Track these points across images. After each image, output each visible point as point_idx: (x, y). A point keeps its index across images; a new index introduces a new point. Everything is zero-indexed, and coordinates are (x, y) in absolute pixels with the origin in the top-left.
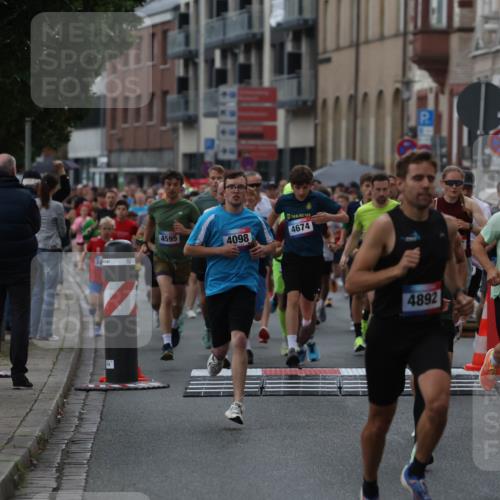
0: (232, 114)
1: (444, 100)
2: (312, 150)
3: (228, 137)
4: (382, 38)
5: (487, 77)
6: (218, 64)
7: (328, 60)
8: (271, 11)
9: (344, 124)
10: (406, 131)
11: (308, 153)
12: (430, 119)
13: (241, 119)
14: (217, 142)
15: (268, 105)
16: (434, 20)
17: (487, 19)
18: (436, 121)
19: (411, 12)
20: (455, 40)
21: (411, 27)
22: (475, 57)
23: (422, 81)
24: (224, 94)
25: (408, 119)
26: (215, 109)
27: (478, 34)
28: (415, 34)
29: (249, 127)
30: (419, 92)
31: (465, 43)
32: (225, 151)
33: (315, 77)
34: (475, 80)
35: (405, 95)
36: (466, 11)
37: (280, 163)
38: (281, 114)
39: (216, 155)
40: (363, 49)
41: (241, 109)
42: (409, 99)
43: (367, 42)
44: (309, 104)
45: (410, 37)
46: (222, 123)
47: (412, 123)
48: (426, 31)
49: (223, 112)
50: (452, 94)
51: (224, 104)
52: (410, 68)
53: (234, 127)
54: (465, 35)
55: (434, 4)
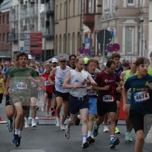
0: (29, 39)
1: (93, 35)
2: (53, 50)
3: (27, 46)
4: (74, 16)
5: (106, 28)
7: (58, 23)
9: (63, 43)
10: (81, 44)
11: (52, 52)
12: (89, 41)
13: (31, 41)
14: (24, 48)
15: (39, 37)
16: (90, 11)
17: (106, 11)
18: (90, 41)
19: (83, 9)
20: (96, 17)
21: (83, 13)
22: (102, 22)
23: (86, 29)
24: (26, 33)
25: (82, 41)
26: (23, 38)
27: (103, 15)
28: (84, 15)
29: (34, 43)
30: (85, 33)
31: (99, 18)
32: (26, 51)
33: (54, 28)
34: (102, 29)
35: (81, 34)
36: (100, 8)
37: (43, 54)
38: (43, 39)
40: (68, 20)
41: (31, 38)
42: (82, 35)
43: (70, 18)
44: (52, 36)
45: (83, 16)
46: (25, 42)
47: (83, 42)
48: (87, 14)
49: (26, 39)
50: (95, 33)
51: (26, 36)
52: (83, 26)
53: (29, 44)
54: (99, 15)
55: (90, 6)
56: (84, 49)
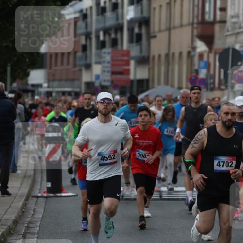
0: (108, 62)
1: (212, 56)
2: (148, 80)
3: (106, 74)
4: (182, 26)
5: (233, 45)
6: (101, 38)
7: (155, 37)
8: (127, 13)
9: (163, 68)
10: (193, 71)
12: (205, 66)
13: (113, 65)
14: (101, 77)
15: (126, 58)
16: (207, 17)
17: (233, 17)
18: (208, 66)
19: (196, 13)
20: (217, 27)
21: (196, 21)
22: (227, 36)
23: (201, 47)
24: (105, 53)
25: (194, 65)
26: (100, 60)
27: (229, 25)
28: (198, 24)
29: (116, 69)
30: (200, 52)
31: (222, 29)
32: (104, 81)
33: (149, 45)
34: (227, 46)
35: (193, 54)
36: (223, 13)
37: (131, 87)
38: (132, 63)
39: (100, 83)
40: (172, 31)
41: (113, 60)
42: (194, 56)
43: (174, 28)
44: (146, 58)
45: (195, 26)
46: (104, 67)
47: (196, 67)
48: (203, 23)
49: (104, 62)
50: (215, 54)
51: (104, 58)
52: (195, 41)
53: (109, 69)
54: (222, 25)
55: (207, 9)
56: (197, 78)
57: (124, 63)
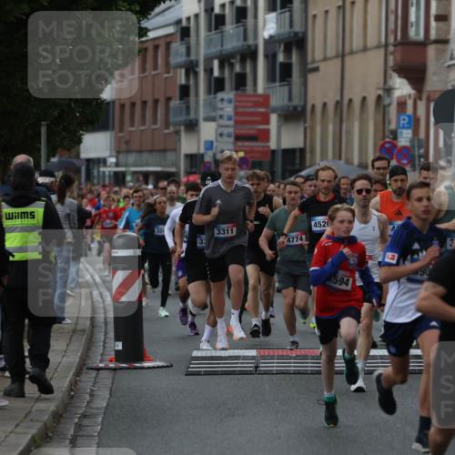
0: (230, 119)
1: (421, 105)
2: (302, 151)
3: (225, 138)
4: (365, 49)
6: (216, 73)
7: (316, 69)
8: (264, 25)
9: (331, 127)
10: (387, 133)
11: (298, 154)
12: (409, 123)
13: (237, 122)
14: (215, 144)
15: (262, 110)
16: (412, 33)
18: (414, 123)
19: (392, 26)
20: (431, 51)
21: (391, 40)
22: (449, 66)
23: (402, 88)
24: (222, 100)
25: (389, 123)
26: (214, 114)
27: (453, 46)
28: (395, 46)
29: (245, 130)
30: (398, 98)
31: (440, 54)
33: (305, 84)
34: (450, 88)
35: (387, 101)
36: (441, 24)
37: (272, 163)
38: (274, 118)
39: (215, 155)
40: (347, 59)
41: (237, 113)
42: (389, 105)
43: (352, 53)
44: (299, 109)
45: (391, 48)
46: (220, 126)
47: (393, 126)
48: (405, 43)
49: (221, 116)
50: (429, 100)
51: (222, 109)
52: (391, 77)
53: (231, 130)
54: (440, 46)
55: (412, 18)
56: (394, 146)
57: (259, 119)
